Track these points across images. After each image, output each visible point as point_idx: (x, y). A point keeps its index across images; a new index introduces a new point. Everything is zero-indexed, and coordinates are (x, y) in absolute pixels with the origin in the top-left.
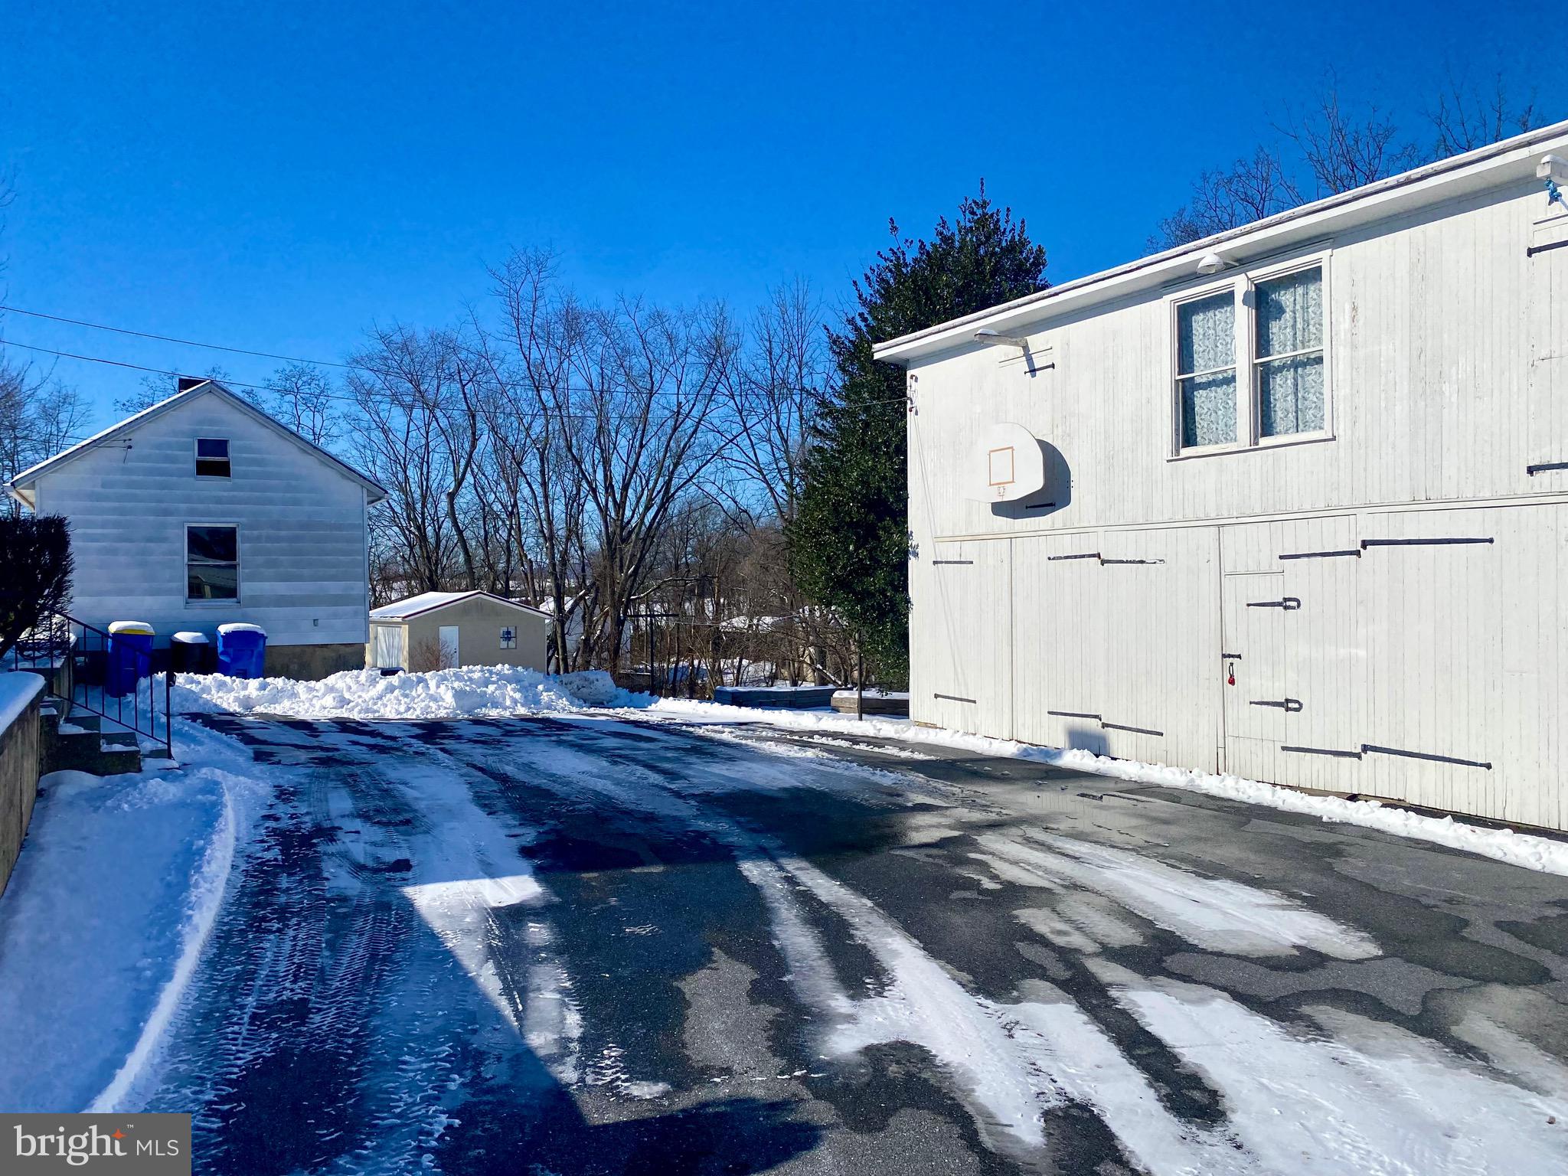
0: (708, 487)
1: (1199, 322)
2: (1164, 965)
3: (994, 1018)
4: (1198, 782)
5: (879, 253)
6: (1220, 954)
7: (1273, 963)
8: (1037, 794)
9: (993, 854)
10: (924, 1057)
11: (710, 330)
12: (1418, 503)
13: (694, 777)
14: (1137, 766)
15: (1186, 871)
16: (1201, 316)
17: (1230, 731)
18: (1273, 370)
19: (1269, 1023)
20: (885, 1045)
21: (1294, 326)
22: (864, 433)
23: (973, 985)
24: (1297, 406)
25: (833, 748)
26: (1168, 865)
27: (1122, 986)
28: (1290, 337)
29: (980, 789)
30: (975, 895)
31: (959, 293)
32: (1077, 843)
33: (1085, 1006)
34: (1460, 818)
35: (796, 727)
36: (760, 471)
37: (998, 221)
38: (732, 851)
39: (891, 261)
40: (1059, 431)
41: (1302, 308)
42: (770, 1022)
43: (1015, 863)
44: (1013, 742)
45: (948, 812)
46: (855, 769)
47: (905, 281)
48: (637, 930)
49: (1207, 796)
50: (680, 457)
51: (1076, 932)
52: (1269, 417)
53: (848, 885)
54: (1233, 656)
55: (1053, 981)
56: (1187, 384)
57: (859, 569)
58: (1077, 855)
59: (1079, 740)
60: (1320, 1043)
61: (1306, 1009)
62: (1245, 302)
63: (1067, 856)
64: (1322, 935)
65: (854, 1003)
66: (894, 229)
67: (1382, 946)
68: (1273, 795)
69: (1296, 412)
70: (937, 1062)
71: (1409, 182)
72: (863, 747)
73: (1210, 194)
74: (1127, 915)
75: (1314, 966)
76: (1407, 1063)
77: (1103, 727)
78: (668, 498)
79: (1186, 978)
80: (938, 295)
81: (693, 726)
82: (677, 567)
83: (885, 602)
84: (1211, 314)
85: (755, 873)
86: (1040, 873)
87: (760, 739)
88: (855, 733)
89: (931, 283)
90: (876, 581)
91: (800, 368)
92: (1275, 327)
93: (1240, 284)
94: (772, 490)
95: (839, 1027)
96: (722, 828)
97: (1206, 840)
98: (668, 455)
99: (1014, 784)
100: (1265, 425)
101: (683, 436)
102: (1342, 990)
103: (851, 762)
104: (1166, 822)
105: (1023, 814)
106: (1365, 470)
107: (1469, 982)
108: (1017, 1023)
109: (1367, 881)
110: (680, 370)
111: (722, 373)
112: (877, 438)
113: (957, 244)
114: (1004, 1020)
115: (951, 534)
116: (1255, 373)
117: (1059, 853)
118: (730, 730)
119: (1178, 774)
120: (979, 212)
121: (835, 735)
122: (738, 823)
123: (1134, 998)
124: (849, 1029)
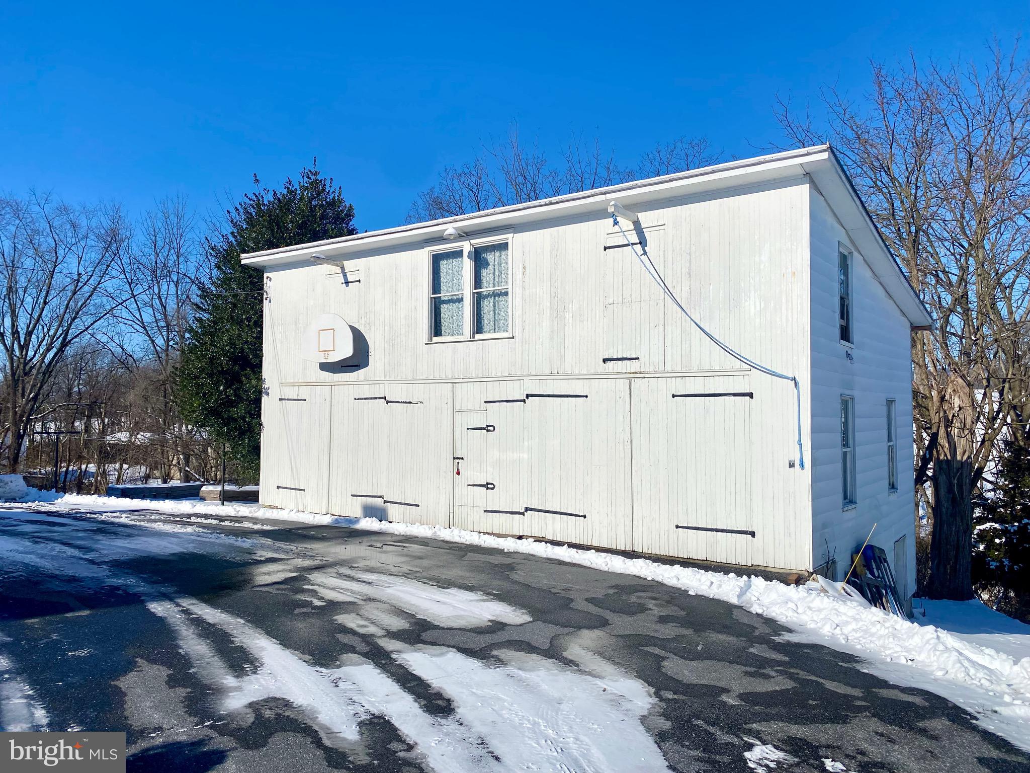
0: (99, 337)
1: (444, 264)
2: (421, 638)
3: (326, 678)
4: (438, 533)
5: (246, 195)
6: (451, 629)
7: (479, 631)
8: (344, 546)
9: (319, 585)
10: (287, 704)
11: (106, 223)
12: (553, 375)
13: (103, 549)
14: (404, 525)
15: (433, 585)
16: (445, 262)
17: (456, 502)
18: (483, 296)
19: (476, 661)
20: (261, 701)
21: (494, 274)
22: (233, 311)
23: (312, 661)
24: (495, 318)
25: (206, 525)
26: (422, 583)
27: (399, 652)
28: (492, 279)
29: (308, 546)
30: (310, 610)
31: (299, 227)
32: (370, 574)
33: (378, 665)
34: (571, 545)
35: (176, 512)
36: (144, 327)
37: (325, 185)
38: (140, 597)
39: (254, 201)
40: (363, 321)
41: (498, 263)
42: (184, 697)
43: (333, 589)
44: (329, 515)
45: (289, 562)
46: (223, 538)
47: (263, 216)
48: (78, 653)
49: (443, 541)
50: (77, 313)
51: (372, 625)
52: (481, 323)
53: (227, 611)
54: (459, 458)
55: (359, 653)
56: (437, 300)
57: (226, 402)
58: (370, 581)
59: (371, 511)
60: (501, 668)
61: (495, 652)
62: (469, 257)
63: (364, 582)
64: (503, 613)
65: (239, 680)
66: (257, 181)
67: (532, 616)
68: (479, 538)
69: (495, 321)
70: (294, 705)
71: (550, 204)
72: (227, 523)
73: (449, 182)
74: (400, 612)
75: (499, 630)
76: (542, 673)
77: (385, 503)
78: (65, 344)
79: (433, 644)
80: (285, 227)
81: (95, 513)
82: (70, 394)
83: (244, 425)
84: (450, 261)
85: (160, 609)
86: (349, 594)
87: (150, 521)
88: (221, 514)
89: (281, 218)
90: (239, 411)
91: (178, 257)
92: (484, 272)
93: (466, 247)
94: (153, 342)
95: (230, 694)
96: (131, 582)
97: (443, 567)
98: (68, 311)
99: (330, 541)
100: (478, 328)
101: (80, 298)
102: (513, 640)
103: (220, 534)
104: (420, 558)
105: (337, 559)
106: (528, 356)
107: (572, 630)
108: (340, 678)
109: (526, 583)
110: (81, 250)
111: (115, 255)
112: (242, 315)
113: (298, 197)
114: (332, 678)
115: (292, 381)
116: (474, 297)
117: (359, 581)
118: (126, 515)
119: (427, 529)
120: (313, 177)
121: (206, 516)
122: (142, 578)
123: (405, 657)
124: (237, 695)
